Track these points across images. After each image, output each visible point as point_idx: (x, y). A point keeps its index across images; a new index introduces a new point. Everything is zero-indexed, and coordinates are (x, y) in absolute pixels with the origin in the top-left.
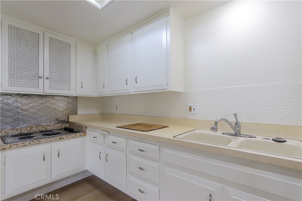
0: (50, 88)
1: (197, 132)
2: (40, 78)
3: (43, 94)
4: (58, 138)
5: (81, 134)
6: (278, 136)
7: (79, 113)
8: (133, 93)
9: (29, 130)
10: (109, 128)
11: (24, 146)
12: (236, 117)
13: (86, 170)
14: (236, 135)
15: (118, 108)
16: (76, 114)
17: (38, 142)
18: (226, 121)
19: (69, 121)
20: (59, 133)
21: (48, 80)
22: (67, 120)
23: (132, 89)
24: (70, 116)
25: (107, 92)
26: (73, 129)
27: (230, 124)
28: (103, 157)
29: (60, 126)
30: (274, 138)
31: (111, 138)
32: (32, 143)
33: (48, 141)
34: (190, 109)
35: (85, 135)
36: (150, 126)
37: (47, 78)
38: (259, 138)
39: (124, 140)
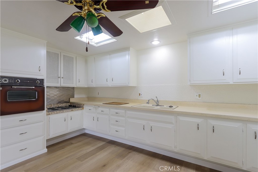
0: (64, 83)
1: (142, 105)
2: (59, 78)
3: (60, 86)
4: (71, 110)
5: (81, 108)
6: (171, 105)
7: (75, 97)
8: (110, 86)
9: (50, 107)
10: (99, 104)
11: (57, 113)
12: (157, 98)
13: (84, 128)
14: (157, 105)
15: (99, 94)
16: (74, 97)
17: (62, 112)
18: (153, 100)
19: (70, 101)
20: (69, 108)
21: (63, 79)
22: (69, 101)
23: (110, 84)
24: (70, 99)
25: (94, 85)
26: (76, 106)
27: (155, 101)
28: (95, 119)
29: (66, 105)
30: (169, 106)
31: (100, 109)
32: (60, 112)
33: (67, 111)
34: (140, 94)
35: (83, 109)
36: (120, 103)
37: (62, 78)
38: (165, 106)
39: (108, 109)
